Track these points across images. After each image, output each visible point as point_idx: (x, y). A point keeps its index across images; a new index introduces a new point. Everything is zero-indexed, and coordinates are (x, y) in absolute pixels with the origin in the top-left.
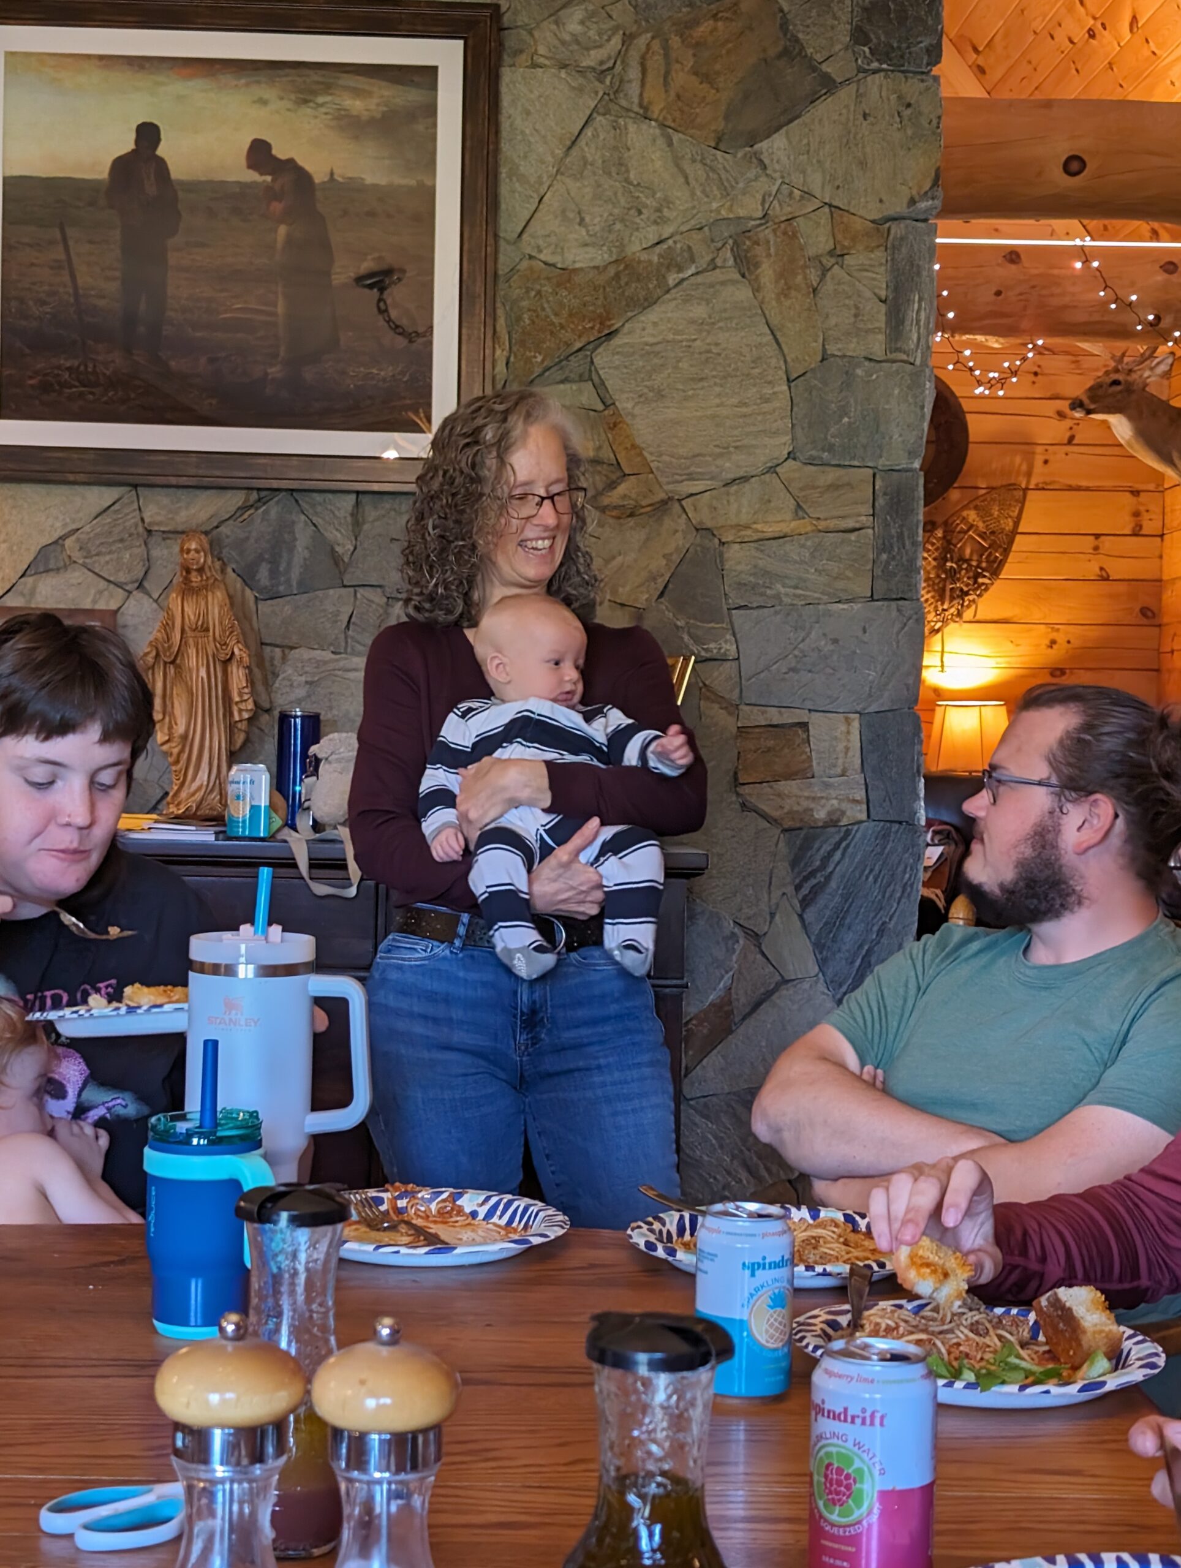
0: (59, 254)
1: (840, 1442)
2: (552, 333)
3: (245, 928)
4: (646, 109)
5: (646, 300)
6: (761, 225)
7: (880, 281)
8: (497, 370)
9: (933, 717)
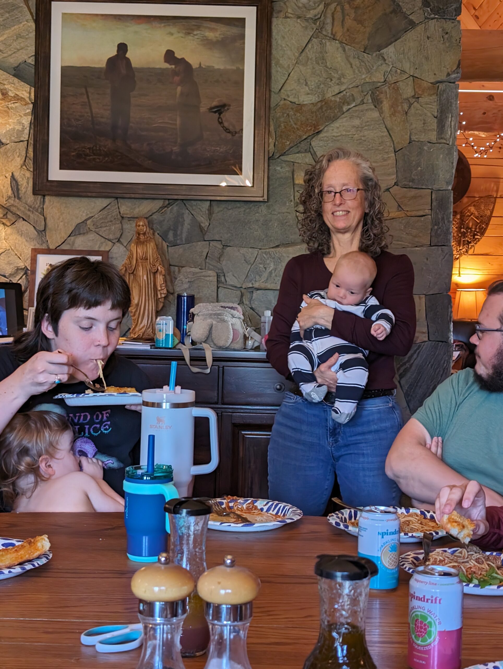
0: (85, 99)
1: (422, 610)
2: (293, 132)
3: (165, 387)
4: (334, 36)
5: (334, 117)
6: (383, 85)
7: (435, 108)
8: (270, 148)
9: (455, 296)
